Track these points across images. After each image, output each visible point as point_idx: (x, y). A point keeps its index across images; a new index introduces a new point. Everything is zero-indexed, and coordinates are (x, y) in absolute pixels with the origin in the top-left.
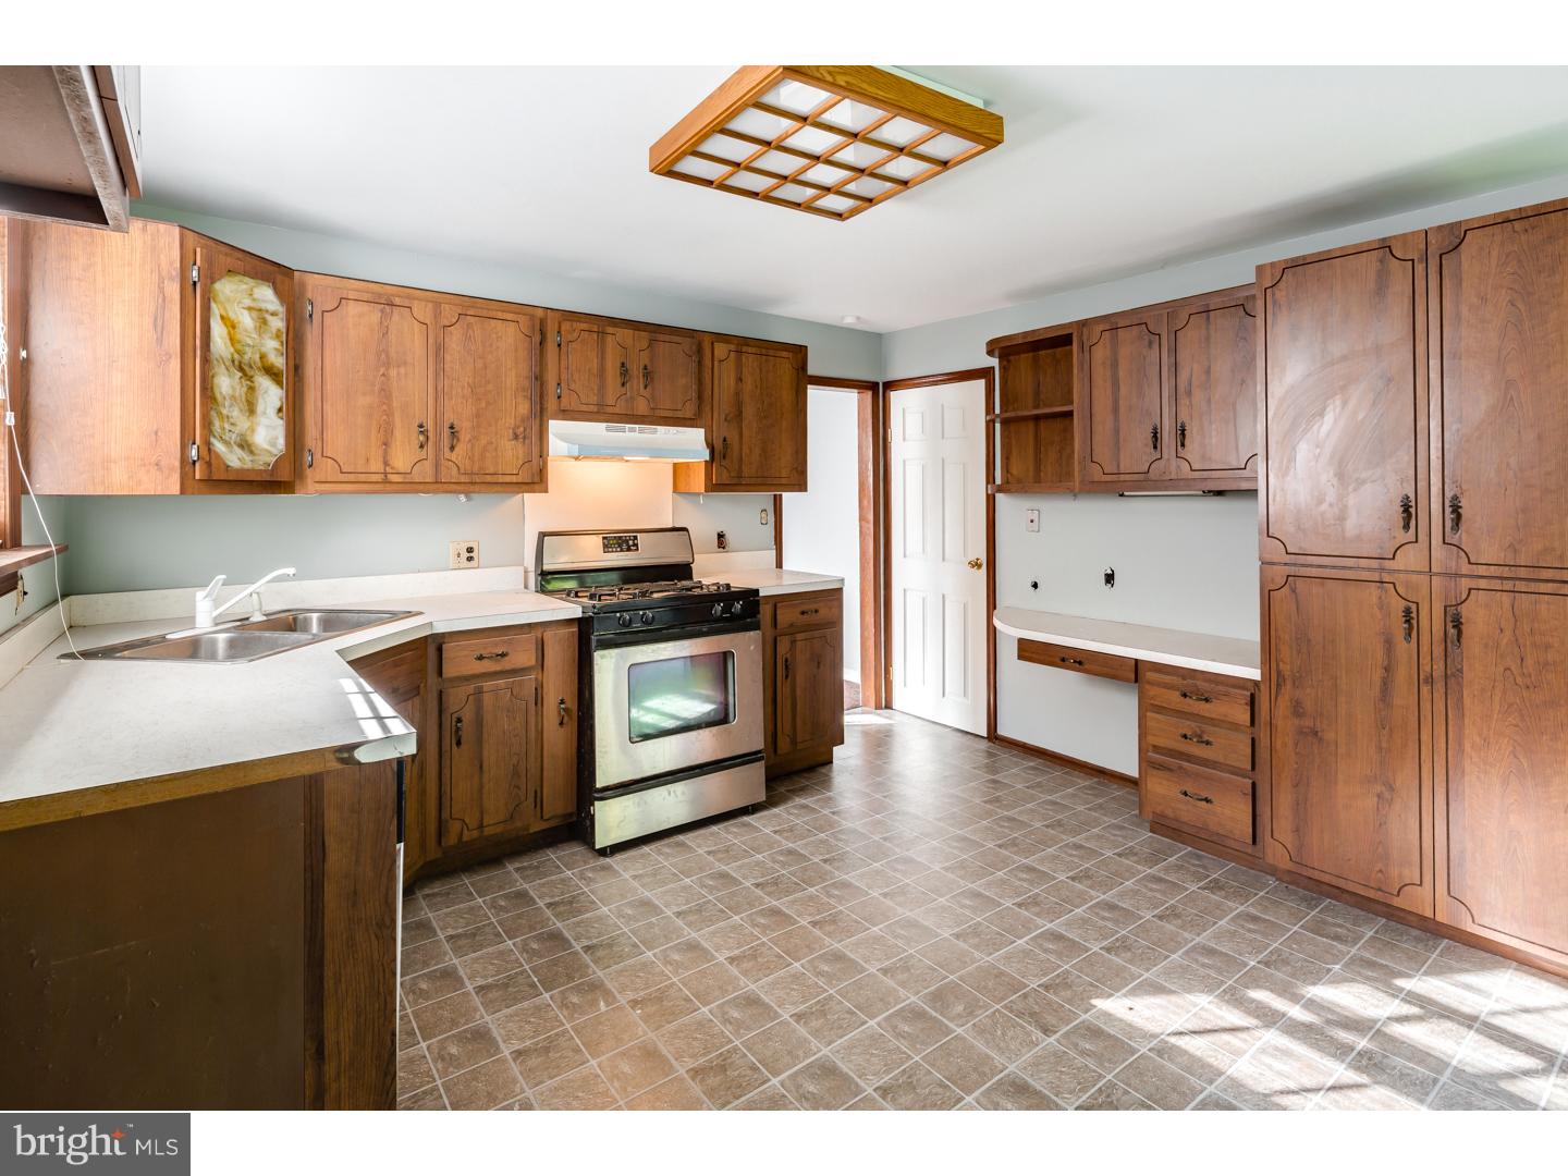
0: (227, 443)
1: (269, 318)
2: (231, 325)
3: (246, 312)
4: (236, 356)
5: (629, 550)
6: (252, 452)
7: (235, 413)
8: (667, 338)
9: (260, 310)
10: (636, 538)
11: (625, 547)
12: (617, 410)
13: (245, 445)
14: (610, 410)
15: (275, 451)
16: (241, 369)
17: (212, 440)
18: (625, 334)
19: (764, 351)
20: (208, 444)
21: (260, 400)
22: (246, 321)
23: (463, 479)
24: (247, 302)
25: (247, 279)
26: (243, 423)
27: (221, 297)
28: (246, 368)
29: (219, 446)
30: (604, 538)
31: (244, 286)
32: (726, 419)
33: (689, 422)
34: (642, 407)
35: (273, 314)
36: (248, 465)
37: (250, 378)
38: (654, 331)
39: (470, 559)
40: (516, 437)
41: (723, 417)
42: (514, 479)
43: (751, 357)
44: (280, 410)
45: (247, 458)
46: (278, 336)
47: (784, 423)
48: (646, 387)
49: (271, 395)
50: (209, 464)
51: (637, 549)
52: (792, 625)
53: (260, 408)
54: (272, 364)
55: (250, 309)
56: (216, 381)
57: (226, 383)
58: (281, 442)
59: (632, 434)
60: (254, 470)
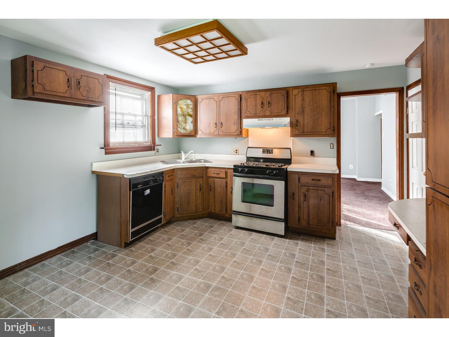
0: (181, 129)
1: (189, 106)
2: (181, 108)
3: (185, 106)
4: (183, 114)
5: (270, 153)
6: (186, 130)
7: (183, 123)
8: (276, 92)
9: (187, 105)
10: (272, 150)
11: (269, 152)
12: (260, 115)
13: (184, 129)
14: (258, 115)
15: (191, 130)
16: (184, 116)
17: (178, 128)
18: (263, 94)
19: (314, 89)
20: (177, 129)
21: (188, 121)
22: (185, 107)
23: (224, 134)
24: (185, 104)
25: (184, 100)
26: (184, 125)
27: (180, 104)
28: (185, 115)
29: (179, 129)
30: (263, 150)
31: (184, 101)
32: (297, 114)
33: (284, 116)
34: (268, 113)
35: (190, 105)
36: (185, 132)
37: (186, 117)
38: (271, 91)
39: (236, 152)
40: (235, 124)
41: (296, 113)
42: (234, 134)
43: (308, 92)
44: (192, 122)
45: (185, 131)
46: (191, 109)
47: (323, 113)
48: (269, 107)
49: (190, 120)
50: (177, 132)
51: (272, 153)
52: (307, 183)
53: (187, 122)
54: (190, 114)
55: (185, 105)
56: (179, 118)
57: (180, 119)
58: (192, 128)
59: (265, 121)
60: (186, 133)
